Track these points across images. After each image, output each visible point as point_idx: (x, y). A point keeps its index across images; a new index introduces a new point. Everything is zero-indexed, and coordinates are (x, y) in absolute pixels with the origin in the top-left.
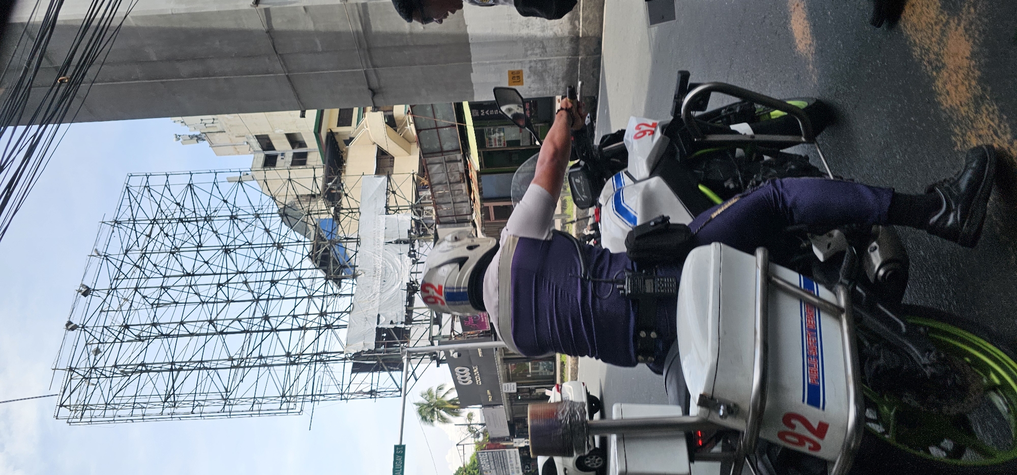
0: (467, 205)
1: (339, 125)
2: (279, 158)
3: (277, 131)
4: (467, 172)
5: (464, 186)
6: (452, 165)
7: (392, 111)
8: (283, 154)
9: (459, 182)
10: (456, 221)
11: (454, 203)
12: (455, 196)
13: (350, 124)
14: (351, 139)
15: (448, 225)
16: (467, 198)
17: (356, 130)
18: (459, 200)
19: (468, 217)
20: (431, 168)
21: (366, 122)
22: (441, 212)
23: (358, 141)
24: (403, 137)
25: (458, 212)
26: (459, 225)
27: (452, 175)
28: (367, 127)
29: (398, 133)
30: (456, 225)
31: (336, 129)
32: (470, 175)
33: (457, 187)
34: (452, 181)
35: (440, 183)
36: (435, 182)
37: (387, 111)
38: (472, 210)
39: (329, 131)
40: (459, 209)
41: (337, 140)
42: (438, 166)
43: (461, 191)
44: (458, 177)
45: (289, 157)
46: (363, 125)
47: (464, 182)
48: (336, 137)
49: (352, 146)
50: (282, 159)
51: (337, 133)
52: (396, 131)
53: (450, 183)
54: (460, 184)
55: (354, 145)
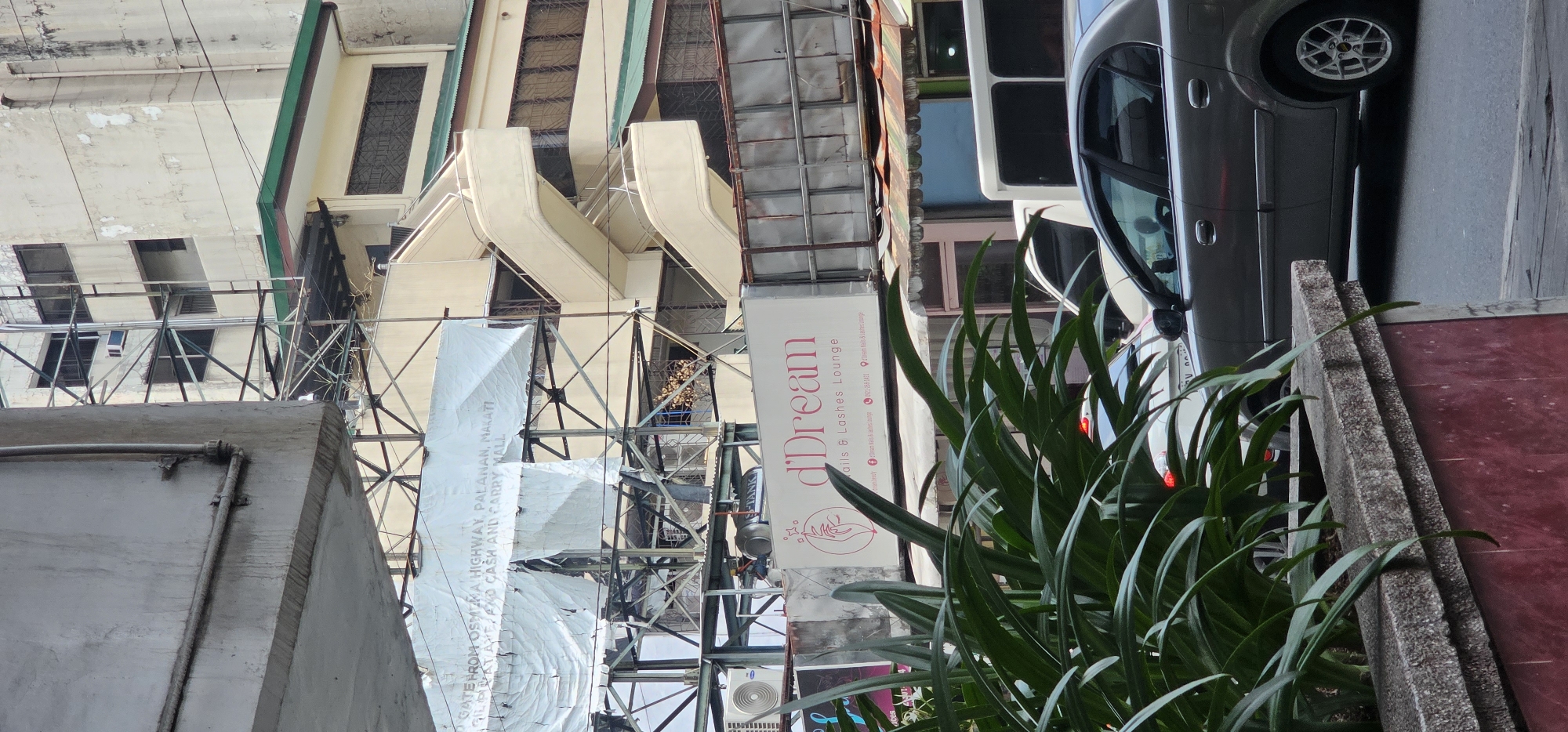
0: (858, 203)
1: (355, 186)
2: (101, 352)
3: (109, 233)
4: (865, 52)
5: (852, 120)
6: (815, 23)
7: (564, 131)
8: (118, 335)
9: (837, 102)
10: (813, 276)
11: (811, 193)
12: (814, 160)
13: (395, 185)
14: (400, 235)
15: (784, 288)
16: (858, 171)
17: (418, 206)
18: (829, 179)
19: (862, 259)
20: (737, 38)
21: (462, 167)
22: (765, 232)
23: (423, 243)
24: (599, 226)
25: (825, 236)
26: (823, 286)
27: (812, 71)
28: (465, 185)
29: (584, 212)
30: (813, 287)
31: (340, 202)
32: (876, 66)
33: (822, 120)
34: (807, 97)
35: (763, 106)
36: (748, 99)
37: (543, 133)
38: (877, 223)
39: (316, 208)
40: (828, 221)
41: (344, 245)
42: (765, 25)
43: (837, 142)
44: (832, 84)
45: (140, 346)
46: (451, 181)
47: (853, 101)
48: (339, 232)
49: (396, 265)
50: (114, 354)
51: (345, 217)
52: (575, 204)
53: (802, 105)
54: (838, 110)
55: (408, 260)
